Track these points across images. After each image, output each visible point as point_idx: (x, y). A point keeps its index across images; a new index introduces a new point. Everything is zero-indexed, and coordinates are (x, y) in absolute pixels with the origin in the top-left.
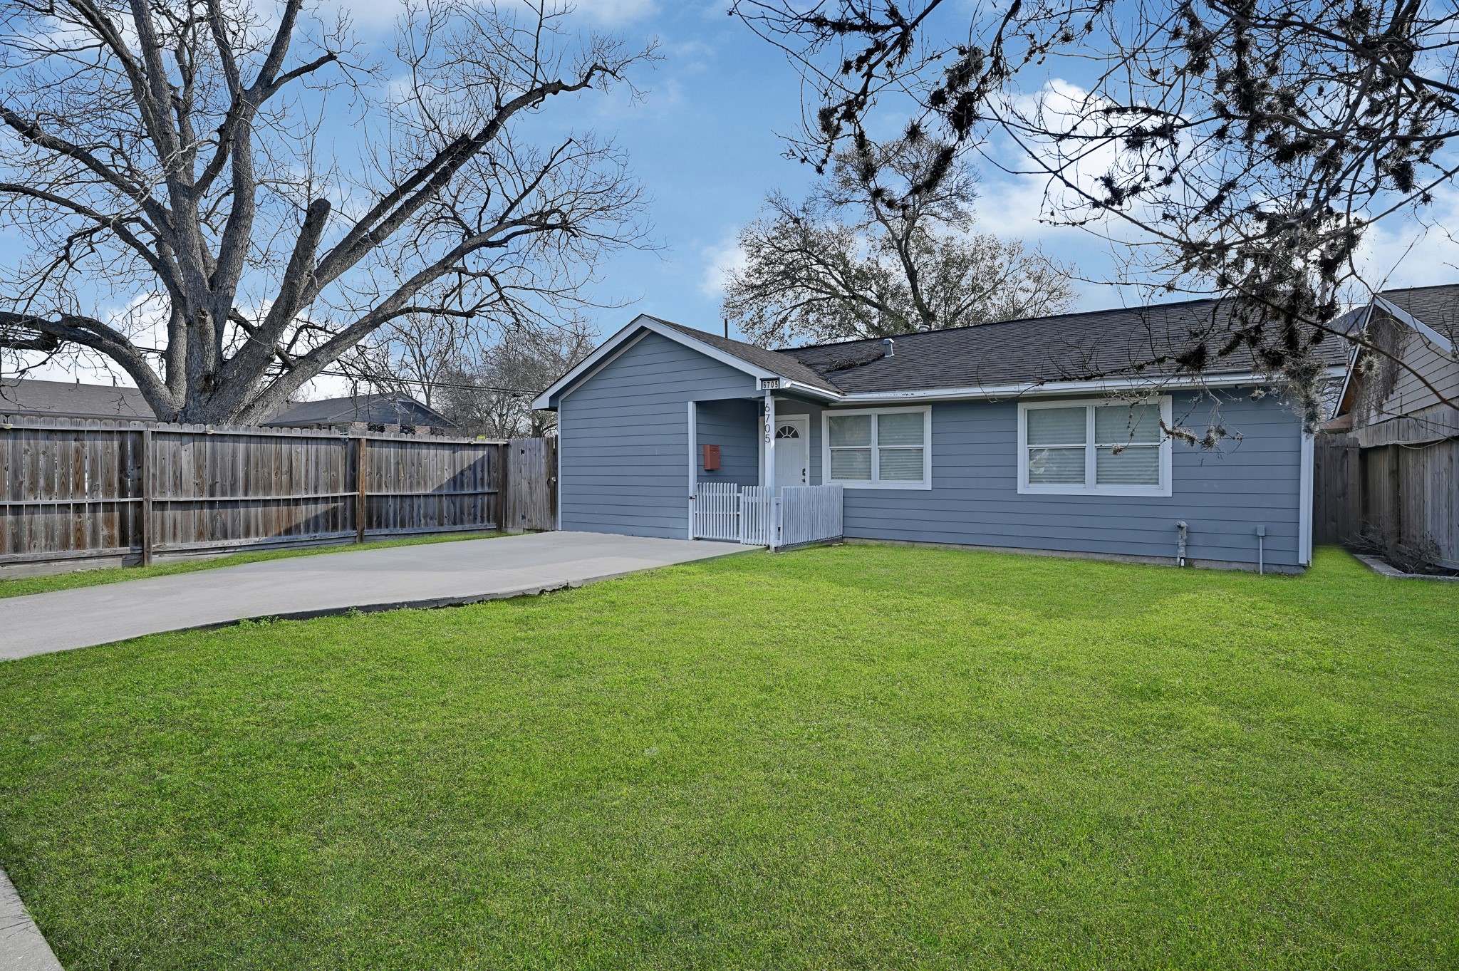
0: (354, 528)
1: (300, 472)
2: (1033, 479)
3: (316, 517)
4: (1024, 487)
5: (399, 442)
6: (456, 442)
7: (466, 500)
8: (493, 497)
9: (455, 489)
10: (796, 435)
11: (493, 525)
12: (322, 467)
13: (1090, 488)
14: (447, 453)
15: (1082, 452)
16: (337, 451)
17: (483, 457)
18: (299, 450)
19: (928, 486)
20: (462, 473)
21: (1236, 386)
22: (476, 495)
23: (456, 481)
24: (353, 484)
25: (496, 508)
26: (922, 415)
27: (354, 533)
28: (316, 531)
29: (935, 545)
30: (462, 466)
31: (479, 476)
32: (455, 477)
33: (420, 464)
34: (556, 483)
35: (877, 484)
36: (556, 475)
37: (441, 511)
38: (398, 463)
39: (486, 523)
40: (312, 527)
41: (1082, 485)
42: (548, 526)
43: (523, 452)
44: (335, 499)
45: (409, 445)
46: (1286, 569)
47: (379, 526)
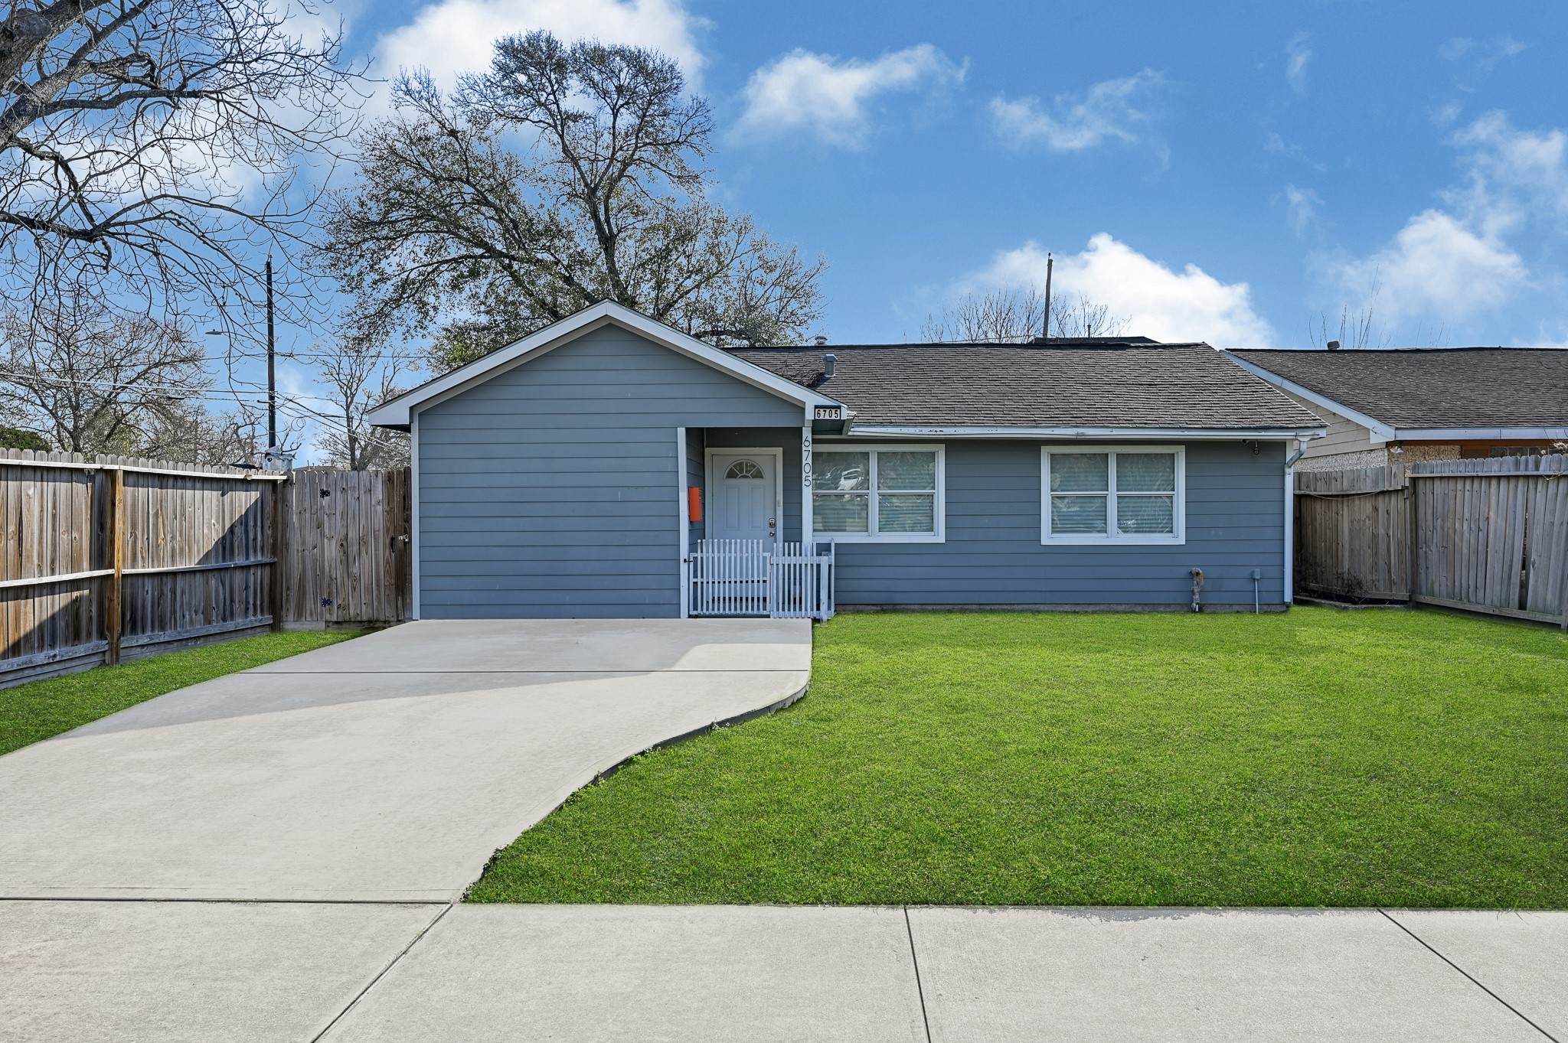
0: (102, 636)
1: (32, 534)
2: (1055, 530)
3: (53, 617)
4: (1048, 538)
5: (160, 476)
6: (226, 476)
7: (238, 577)
8: (267, 570)
9: (224, 559)
10: (759, 475)
11: (268, 619)
12: (62, 526)
13: (1114, 537)
14: (212, 496)
15: (1103, 500)
16: (82, 491)
17: (256, 501)
18: (31, 492)
19: (941, 539)
20: (232, 527)
21: (1244, 440)
22: (248, 567)
23: (225, 545)
24: (102, 554)
25: (271, 590)
26: (933, 455)
27: (103, 645)
28: (52, 646)
29: (948, 607)
30: (231, 519)
31: (251, 537)
32: (224, 538)
33: (183, 514)
34: (407, 545)
35: (878, 537)
36: (407, 531)
37: (207, 599)
38: (156, 515)
39: (259, 617)
40: (47, 639)
41: (1104, 535)
42: (389, 613)
43: (324, 493)
44: (75, 584)
45: (171, 482)
46: (1273, 608)
47: (133, 631)
